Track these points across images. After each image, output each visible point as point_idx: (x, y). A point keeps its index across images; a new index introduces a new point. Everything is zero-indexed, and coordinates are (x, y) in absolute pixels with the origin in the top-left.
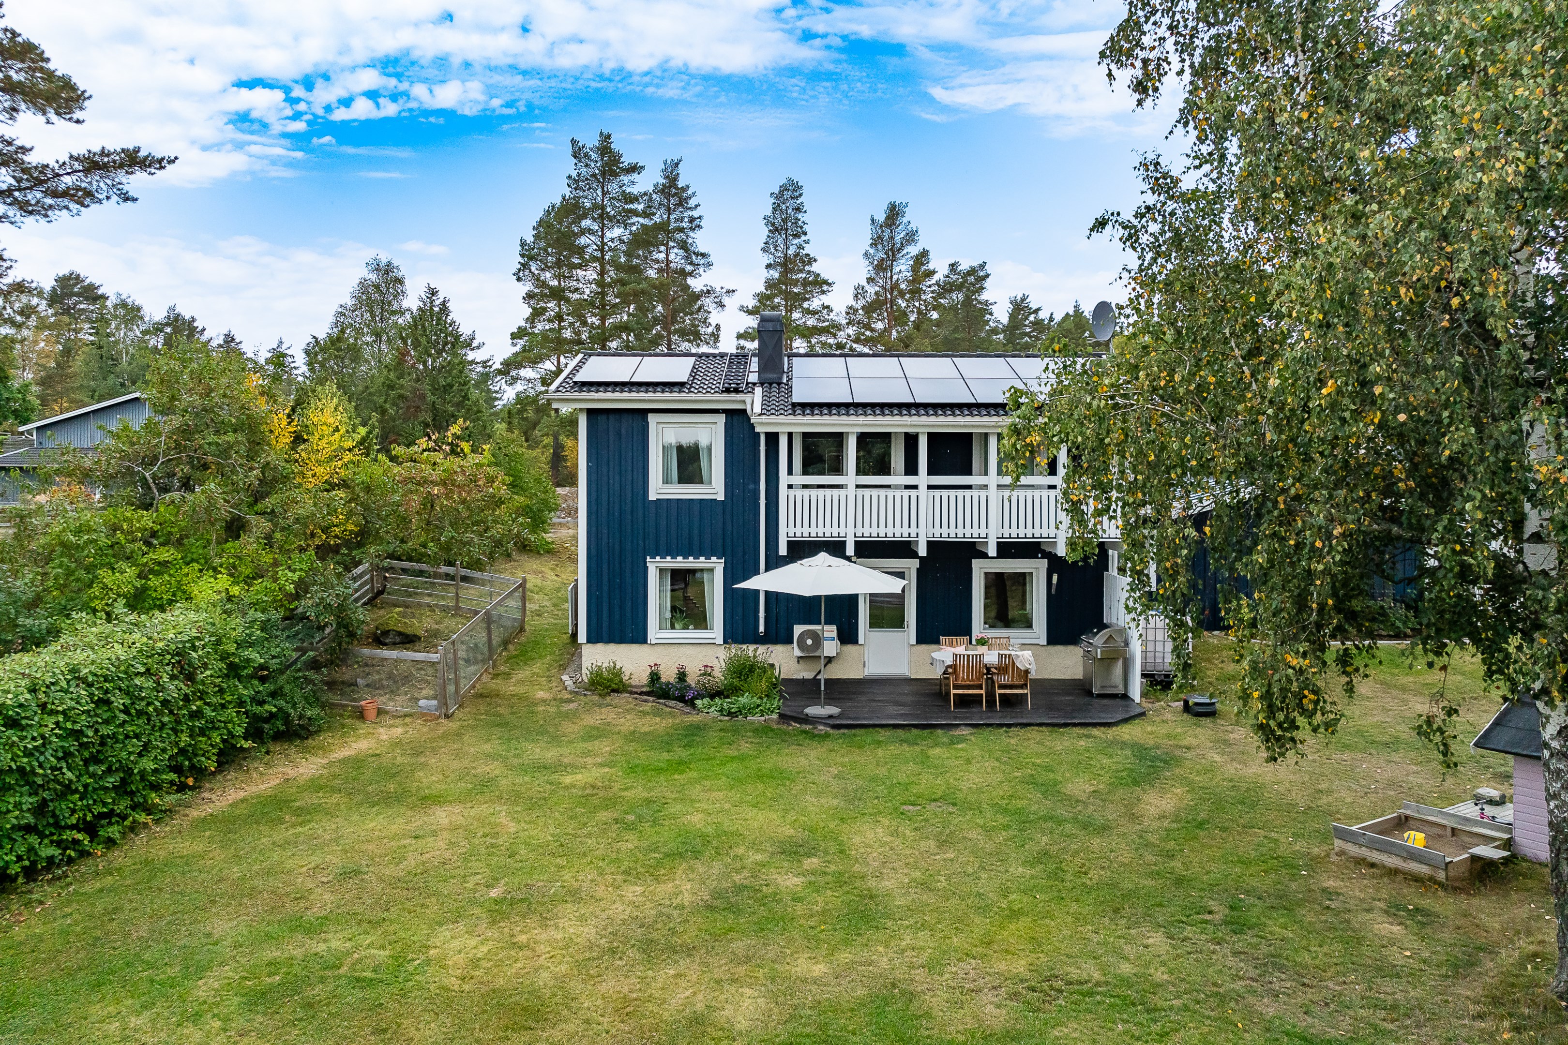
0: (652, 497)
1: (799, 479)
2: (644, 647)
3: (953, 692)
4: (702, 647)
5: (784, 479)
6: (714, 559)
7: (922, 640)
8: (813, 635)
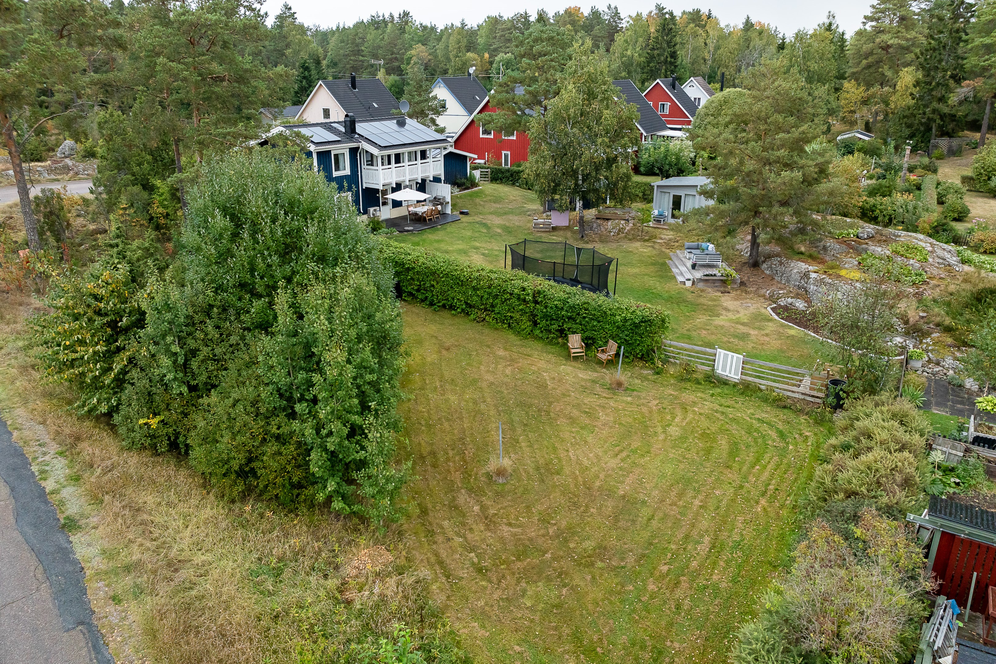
3: (427, 218)
6: (348, 192)
7: (394, 207)
8: (375, 210)
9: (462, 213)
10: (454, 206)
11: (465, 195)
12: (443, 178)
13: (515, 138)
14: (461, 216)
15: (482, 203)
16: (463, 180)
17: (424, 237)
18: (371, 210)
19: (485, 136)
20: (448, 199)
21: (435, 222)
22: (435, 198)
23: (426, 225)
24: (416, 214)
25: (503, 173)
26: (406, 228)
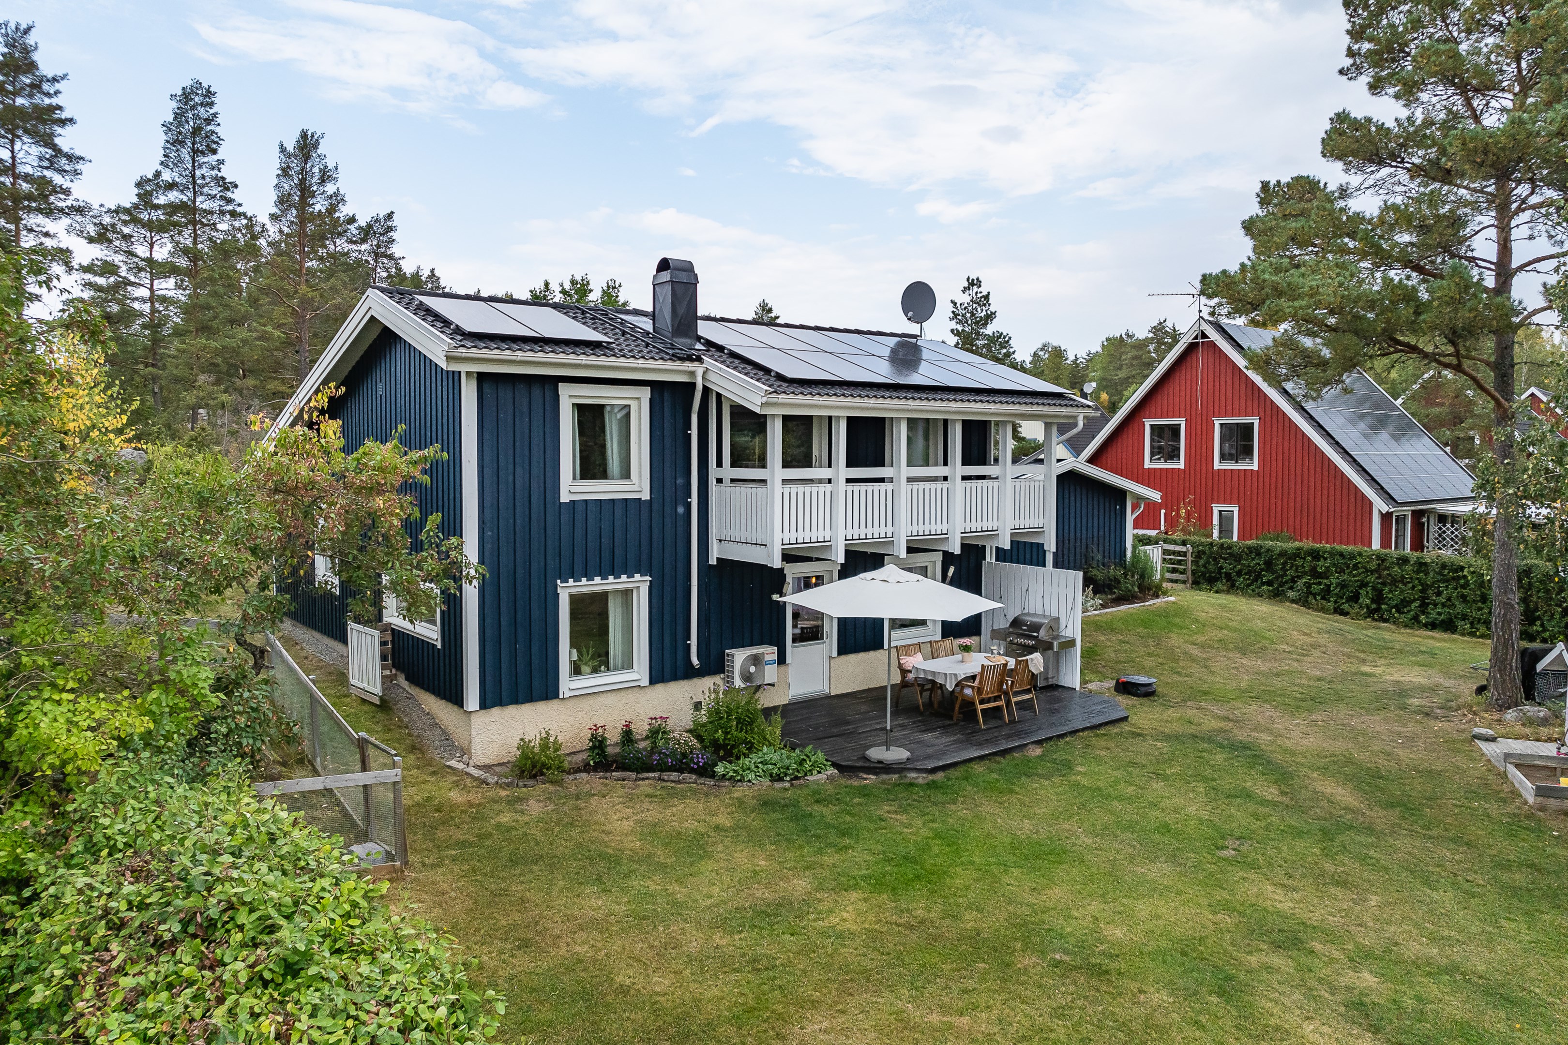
0: (565, 498)
1: (728, 472)
2: (554, 704)
3: (980, 707)
4: (622, 693)
5: (714, 472)
6: (637, 577)
7: (843, 650)
8: (756, 660)
9: (1126, 688)
10: (1088, 655)
11: (1126, 619)
12: (1051, 546)
13: (1255, 467)
14: (1124, 701)
15: (1194, 651)
16: (1114, 571)
17: (960, 811)
18: (739, 657)
19: (1162, 465)
20: (1072, 629)
21: (1016, 728)
22: (1016, 623)
23: (969, 740)
24: (931, 685)
25: (1237, 558)
26: (877, 753)
